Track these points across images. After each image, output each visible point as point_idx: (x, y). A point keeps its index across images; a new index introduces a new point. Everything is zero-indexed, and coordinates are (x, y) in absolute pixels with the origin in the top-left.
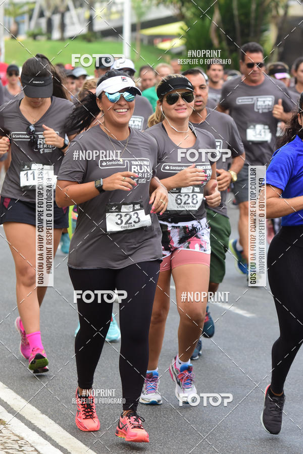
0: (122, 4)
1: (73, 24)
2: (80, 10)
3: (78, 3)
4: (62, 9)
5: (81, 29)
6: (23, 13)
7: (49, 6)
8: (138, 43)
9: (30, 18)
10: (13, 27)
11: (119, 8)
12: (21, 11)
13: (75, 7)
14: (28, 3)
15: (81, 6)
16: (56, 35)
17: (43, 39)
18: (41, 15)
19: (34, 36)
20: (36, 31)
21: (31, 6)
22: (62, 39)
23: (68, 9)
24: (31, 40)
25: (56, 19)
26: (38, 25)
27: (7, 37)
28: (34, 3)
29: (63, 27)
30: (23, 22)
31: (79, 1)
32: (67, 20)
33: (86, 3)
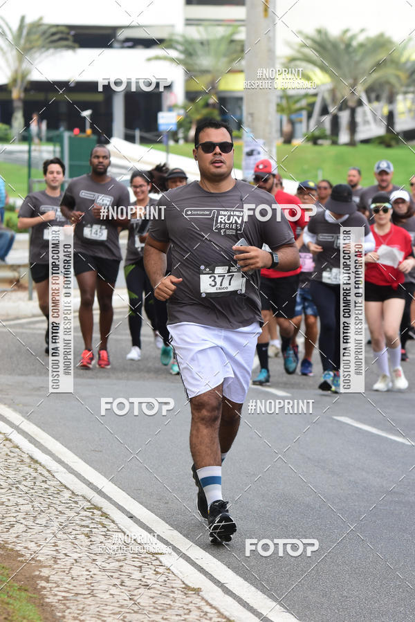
1: (366, 122)
2: (376, 104)
3: (373, 96)
4: (352, 103)
5: (378, 130)
6: (301, 109)
7: (334, 100)
9: (310, 116)
10: (287, 128)
12: (298, 106)
13: (370, 101)
14: (306, 96)
15: (378, 99)
16: (344, 137)
17: (325, 143)
18: (325, 111)
19: (314, 140)
20: (317, 133)
21: (311, 100)
22: (352, 143)
23: (360, 103)
24: (310, 144)
25: (345, 117)
26: (319, 124)
27: (279, 141)
28: (315, 95)
29: (353, 126)
30: (301, 122)
31: (374, 93)
32: (359, 119)
33: (385, 95)
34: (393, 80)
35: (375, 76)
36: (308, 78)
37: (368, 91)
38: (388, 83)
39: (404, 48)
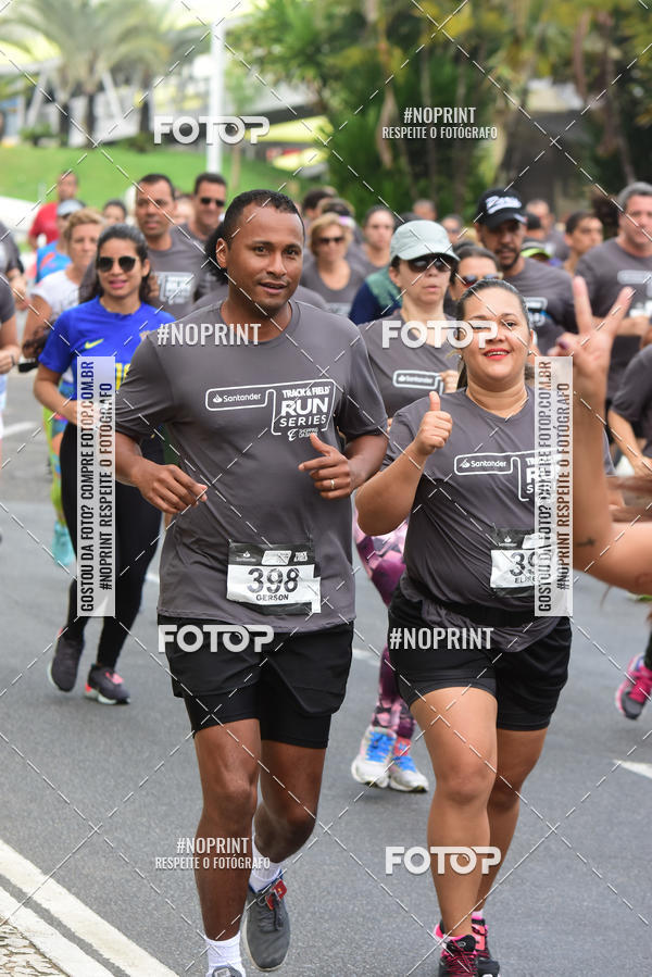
0: (207, 80)
1: (110, 116)
2: (125, 91)
3: (121, 77)
4: (90, 87)
5: (128, 128)
6: (14, 95)
7: (64, 81)
8: (236, 156)
9: (28, 104)
11: (201, 87)
12: (11, 89)
13: (116, 84)
14: (23, 75)
15: (128, 81)
16: (78, 137)
17: (51, 145)
18: (50, 98)
19: (35, 139)
20: (39, 130)
21: (31, 81)
22: (89, 146)
23: (101, 88)
24: (28, 147)
25: (79, 107)
26: (42, 117)
28: (36, 75)
29: (91, 122)
30: (15, 112)
31: (123, 73)
32: (100, 110)
33: (138, 77)
34: (149, 56)
35: (124, 49)
36: (27, 50)
37: (115, 70)
38: (140, 60)
39: (166, 9)
